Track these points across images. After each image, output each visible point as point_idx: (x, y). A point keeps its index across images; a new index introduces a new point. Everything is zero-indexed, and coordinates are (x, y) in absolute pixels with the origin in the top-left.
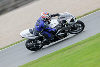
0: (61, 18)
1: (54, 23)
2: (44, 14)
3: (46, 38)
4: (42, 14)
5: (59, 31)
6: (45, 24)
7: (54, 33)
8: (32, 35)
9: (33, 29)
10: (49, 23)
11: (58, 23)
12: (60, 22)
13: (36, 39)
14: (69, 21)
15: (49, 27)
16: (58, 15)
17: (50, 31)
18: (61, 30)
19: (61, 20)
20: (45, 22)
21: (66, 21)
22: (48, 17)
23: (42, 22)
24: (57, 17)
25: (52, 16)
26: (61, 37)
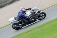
0: (32, 11)
1: (28, 14)
2: (22, 8)
3: (23, 22)
4: (21, 8)
5: (31, 18)
6: (23, 14)
7: (28, 19)
8: (15, 21)
9: (16, 17)
10: (25, 14)
11: (30, 14)
12: (32, 13)
13: (18, 23)
14: (36, 12)
15: (25, 16)
16: (30, 9)
17: (26, 18)
18: (32, 17)
19: (32, 12)
20: (23, 13)
21: (35, 13)
22: (25, 10)
23: (21, 13)
24: (30, 10)
25: (27, 9)
26: (32, 22)
